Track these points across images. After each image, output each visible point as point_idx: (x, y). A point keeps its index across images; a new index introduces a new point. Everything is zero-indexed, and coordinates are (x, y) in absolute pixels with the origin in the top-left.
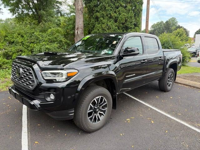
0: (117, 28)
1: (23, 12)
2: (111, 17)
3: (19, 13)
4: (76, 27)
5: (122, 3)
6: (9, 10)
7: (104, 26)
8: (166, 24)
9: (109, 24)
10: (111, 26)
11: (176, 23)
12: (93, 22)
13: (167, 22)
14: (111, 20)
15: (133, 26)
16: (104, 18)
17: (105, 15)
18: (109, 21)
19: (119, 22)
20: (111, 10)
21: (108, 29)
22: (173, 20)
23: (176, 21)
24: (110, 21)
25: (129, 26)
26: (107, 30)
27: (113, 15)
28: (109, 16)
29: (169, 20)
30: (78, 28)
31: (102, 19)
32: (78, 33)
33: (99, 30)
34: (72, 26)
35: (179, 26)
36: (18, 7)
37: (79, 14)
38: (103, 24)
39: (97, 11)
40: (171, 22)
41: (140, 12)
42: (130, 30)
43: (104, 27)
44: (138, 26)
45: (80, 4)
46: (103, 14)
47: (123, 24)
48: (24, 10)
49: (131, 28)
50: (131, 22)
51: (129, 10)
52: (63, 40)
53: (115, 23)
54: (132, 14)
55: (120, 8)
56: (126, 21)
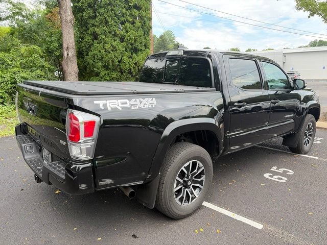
0: (124, 49)
2: (115, 35)
4: (65, 46)
5: (128, 18)
8: (160, 39)
9: (114, 44)
10: (117, 47)
11: (174, 38)
12: (89, 40)
13: (161, 37)
14: (116, 38)
15: (143, 48)
16: (106, 36)
17: (108, 32)
18: (113, 41)
19: (127, 43)
20: (115, 26)
22: (169, 33)
23: (173, 36)
24: (115, 40)
25: (140, 48)
27: (118, 32)
28: (113, 33)
29: (164, 33)
30: (68, 48)
31: (103, 37)
32: (68, 55)
33: (100, 51)
35: (178, 43)
37: (69, 27)
38: (106, 43)
39: (93, 25)
40: (167, 37)
41: (149, 30)
42: (140, 52)
43: (108, 48)
44: (148, 48)
46: (104, 30)
47: (131, 44)
49: (141, 49)
50: (141, 43)
51: (139, 28)
52: (46, 66)
53: (122, 44)
54: (141, 32)
55: (127, 24)
56: (135, 41)
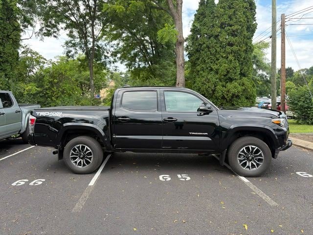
0: (218, 80)
1: (139, 65)
3: (135, 67)
4: (177, 82)
5: (222, 54)
6: (126, 65)
7: (203, 79)
9: (209, 77)
10: (211, 79)
14: (212, 72)
16: (204, 71)
17: (205, 68)
19: (220, 74)
21: (208, 82)
24: (211, 74)
25: (233, 77)
26: (207, 84)
27: (213, 67)
28: (209, 68)
31: (202, 72)
34: (173, 82)
36: (135, 61)
37: (180, 69)
38: (203, 77)
45: (181, 60)
46: (203, 67)
47: (225, 76)
48: (140, 63)
50: (236, 73)
51: (231, 61)
53: (216, 76)
56: (228, 72)
